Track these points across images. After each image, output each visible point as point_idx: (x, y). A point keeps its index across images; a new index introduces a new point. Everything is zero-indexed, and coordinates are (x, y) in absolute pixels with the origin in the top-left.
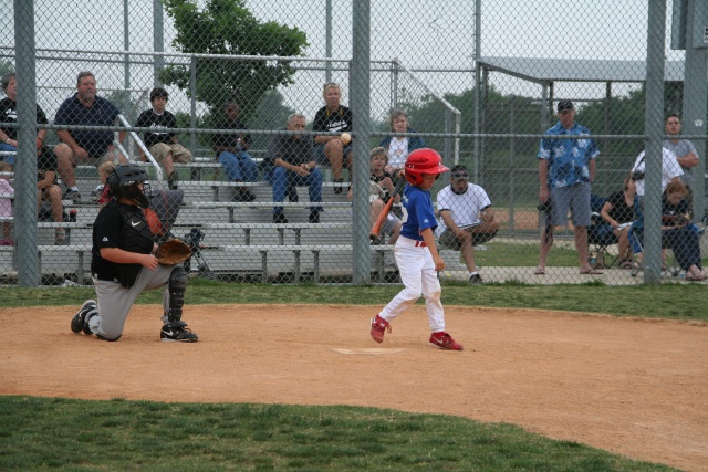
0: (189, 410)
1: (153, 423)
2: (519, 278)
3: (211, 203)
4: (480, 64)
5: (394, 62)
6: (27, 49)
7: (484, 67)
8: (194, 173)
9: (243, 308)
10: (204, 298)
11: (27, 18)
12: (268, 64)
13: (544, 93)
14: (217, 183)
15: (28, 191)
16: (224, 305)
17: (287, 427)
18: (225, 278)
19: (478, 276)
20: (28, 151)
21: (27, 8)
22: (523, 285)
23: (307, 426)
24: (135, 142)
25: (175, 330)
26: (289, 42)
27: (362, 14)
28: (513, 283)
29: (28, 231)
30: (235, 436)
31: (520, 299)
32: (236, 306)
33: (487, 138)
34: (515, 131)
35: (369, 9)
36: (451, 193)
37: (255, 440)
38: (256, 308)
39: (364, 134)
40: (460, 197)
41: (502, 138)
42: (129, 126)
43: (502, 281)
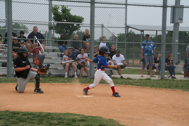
0: (25, 114)
1: (12, 118)
2: (130, 77)
3: (56, 58)
4: (126, 26)
5: (102, 25)
6: (10, 20)
7: (127, 27)
8: (53, 50)
9: (58, 84)
10: (50, 81)
11: (10, 12)
12: (75, 25)
13: (141, 33)
14: (58, 53)
15: (10, 54)
16: (54, 83)
17: (48, 120)
18: (58, 76)
19: (122, 77)
20: (10, 44)
21: (10, 10)
22: (131, 79)
23: (54, 120)
24: (38, 43)
25: (38, 90)
26: (79, 20)
27: (93, 12)
28: (129, 79)
29: (10, 64)
30: (32, 123)
31: (129, 83)
32: (57, 83)
33: (128, 43)
34: (135, 42)
35: (94, 11)
36: (116, 56)
37: (38, 124)
38: (62, 84)
39: (93, 42)
40: (118, 58)
41: (132, 43)
42: (37, 39)
43: (126, 78)
